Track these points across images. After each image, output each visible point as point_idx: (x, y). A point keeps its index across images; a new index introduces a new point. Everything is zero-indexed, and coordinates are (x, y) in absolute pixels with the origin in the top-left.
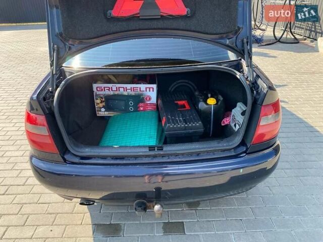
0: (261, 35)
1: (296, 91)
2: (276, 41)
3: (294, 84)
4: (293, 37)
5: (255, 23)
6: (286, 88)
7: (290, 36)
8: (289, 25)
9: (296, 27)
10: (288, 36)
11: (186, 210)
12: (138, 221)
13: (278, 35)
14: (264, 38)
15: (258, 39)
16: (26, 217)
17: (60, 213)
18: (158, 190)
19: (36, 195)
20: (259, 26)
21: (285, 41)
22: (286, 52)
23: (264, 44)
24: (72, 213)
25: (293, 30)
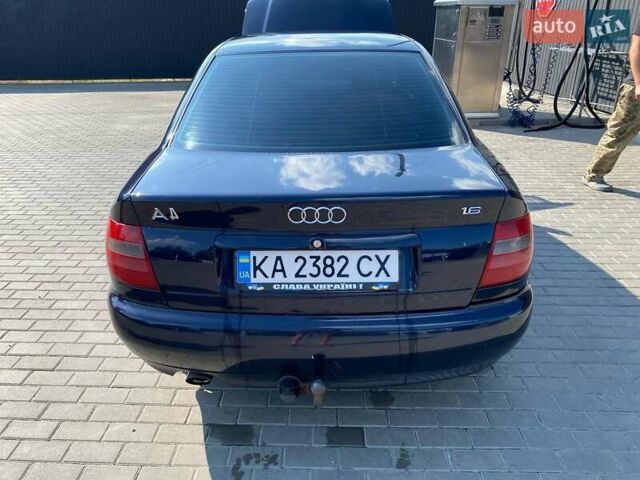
0: (531, 109)
1: (588, 215)
2: (558, 122)
3: (586, 203)
4: (592, 117)
5: (521, 89)
6: (569, 209)
7: (586, 114)
8: (584, 93)
9: (599, 97)
10: (584, 115)
11: (369, 407)
12: (283, 422)
13: (564, 110)
14: (536, 117)
15: (524, 117)
16: (90, 407)
17: (148, 404)
18: (320, 358)
19: (108, 374)
20: (527, 93)
21: (577, 123)
22: (576, 144)
23: (536, 127)
24: (169, 405)
25: (593, 104)
